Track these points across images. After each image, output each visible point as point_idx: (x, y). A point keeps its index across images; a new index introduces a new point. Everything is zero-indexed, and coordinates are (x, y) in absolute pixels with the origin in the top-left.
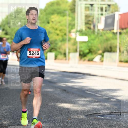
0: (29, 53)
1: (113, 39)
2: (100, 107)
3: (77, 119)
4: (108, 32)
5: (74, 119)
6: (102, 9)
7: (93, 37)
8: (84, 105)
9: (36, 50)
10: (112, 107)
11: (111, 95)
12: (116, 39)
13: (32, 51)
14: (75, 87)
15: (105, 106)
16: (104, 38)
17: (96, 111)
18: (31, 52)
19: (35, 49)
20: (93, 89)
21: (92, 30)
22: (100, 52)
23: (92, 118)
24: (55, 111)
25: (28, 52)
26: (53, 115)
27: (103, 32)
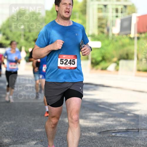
0: (61, 61)
1: (130, 44)
2: (114, 123)
3: (88, 136)
4: (125, 36)
5: (85, 136)
6: (117, 11)
7: (107, 42)
8: (96, 121)
9: (72, 57)
10: (128, 123)
11: (128, 110)
12: (133, 44)
13: (64, 59)
14: (87, 100)
15: (121, 121)
16: (120, 43)
17: (111, 128)
18: (64, 61)
19: (69, 56)
20: (107, 103)
21: (105, 35)
22: (115, 59)
23: (106, 135)
24: (63, 128)
25: (59, 59)
26: (60, 132)
27: (119, 37)
